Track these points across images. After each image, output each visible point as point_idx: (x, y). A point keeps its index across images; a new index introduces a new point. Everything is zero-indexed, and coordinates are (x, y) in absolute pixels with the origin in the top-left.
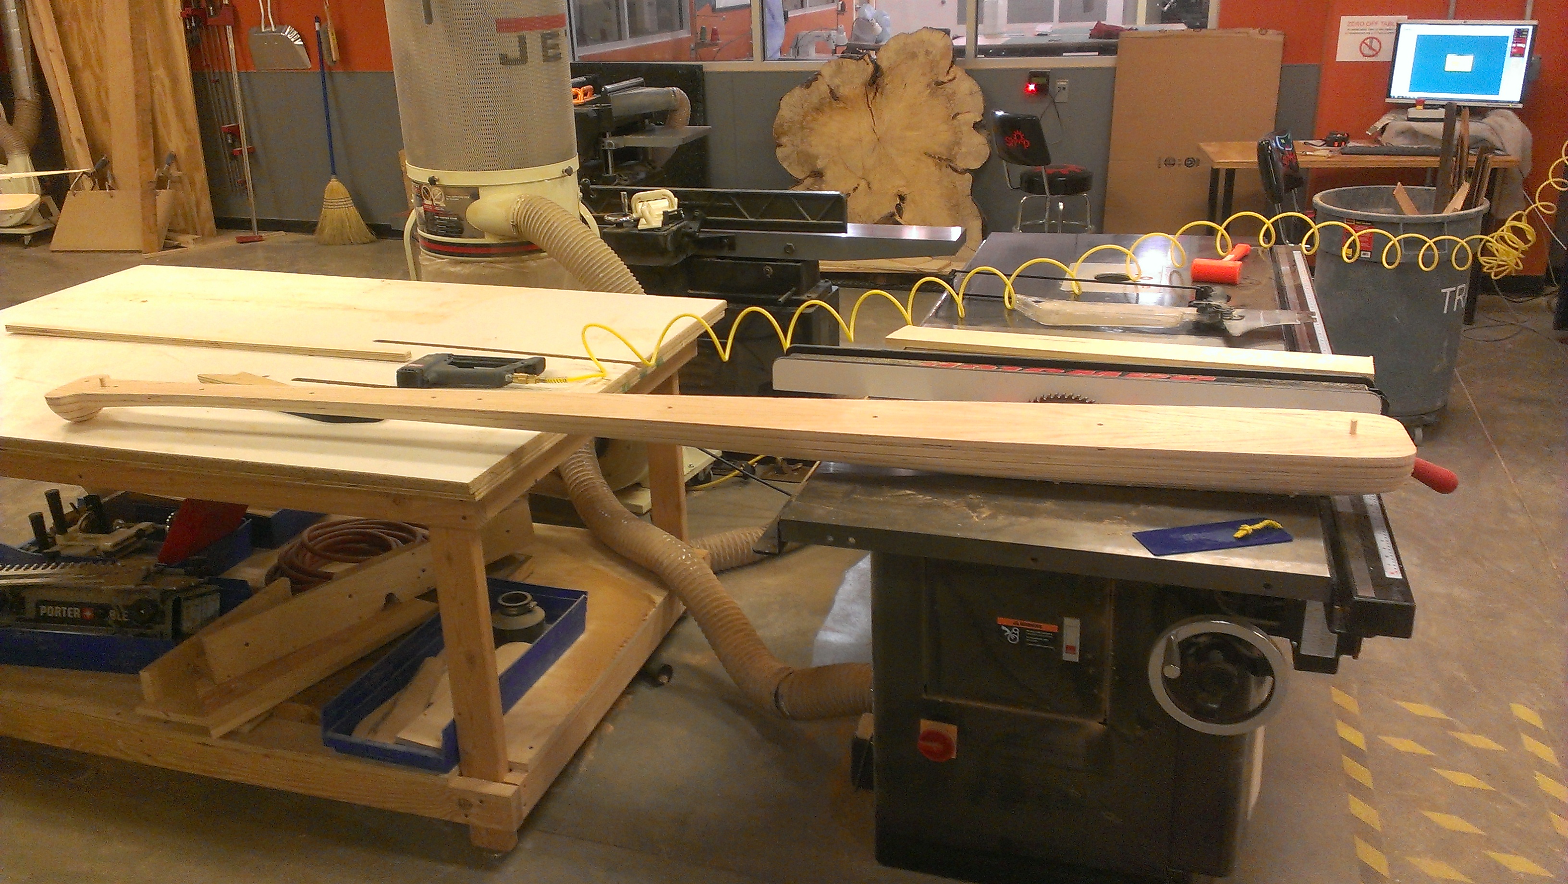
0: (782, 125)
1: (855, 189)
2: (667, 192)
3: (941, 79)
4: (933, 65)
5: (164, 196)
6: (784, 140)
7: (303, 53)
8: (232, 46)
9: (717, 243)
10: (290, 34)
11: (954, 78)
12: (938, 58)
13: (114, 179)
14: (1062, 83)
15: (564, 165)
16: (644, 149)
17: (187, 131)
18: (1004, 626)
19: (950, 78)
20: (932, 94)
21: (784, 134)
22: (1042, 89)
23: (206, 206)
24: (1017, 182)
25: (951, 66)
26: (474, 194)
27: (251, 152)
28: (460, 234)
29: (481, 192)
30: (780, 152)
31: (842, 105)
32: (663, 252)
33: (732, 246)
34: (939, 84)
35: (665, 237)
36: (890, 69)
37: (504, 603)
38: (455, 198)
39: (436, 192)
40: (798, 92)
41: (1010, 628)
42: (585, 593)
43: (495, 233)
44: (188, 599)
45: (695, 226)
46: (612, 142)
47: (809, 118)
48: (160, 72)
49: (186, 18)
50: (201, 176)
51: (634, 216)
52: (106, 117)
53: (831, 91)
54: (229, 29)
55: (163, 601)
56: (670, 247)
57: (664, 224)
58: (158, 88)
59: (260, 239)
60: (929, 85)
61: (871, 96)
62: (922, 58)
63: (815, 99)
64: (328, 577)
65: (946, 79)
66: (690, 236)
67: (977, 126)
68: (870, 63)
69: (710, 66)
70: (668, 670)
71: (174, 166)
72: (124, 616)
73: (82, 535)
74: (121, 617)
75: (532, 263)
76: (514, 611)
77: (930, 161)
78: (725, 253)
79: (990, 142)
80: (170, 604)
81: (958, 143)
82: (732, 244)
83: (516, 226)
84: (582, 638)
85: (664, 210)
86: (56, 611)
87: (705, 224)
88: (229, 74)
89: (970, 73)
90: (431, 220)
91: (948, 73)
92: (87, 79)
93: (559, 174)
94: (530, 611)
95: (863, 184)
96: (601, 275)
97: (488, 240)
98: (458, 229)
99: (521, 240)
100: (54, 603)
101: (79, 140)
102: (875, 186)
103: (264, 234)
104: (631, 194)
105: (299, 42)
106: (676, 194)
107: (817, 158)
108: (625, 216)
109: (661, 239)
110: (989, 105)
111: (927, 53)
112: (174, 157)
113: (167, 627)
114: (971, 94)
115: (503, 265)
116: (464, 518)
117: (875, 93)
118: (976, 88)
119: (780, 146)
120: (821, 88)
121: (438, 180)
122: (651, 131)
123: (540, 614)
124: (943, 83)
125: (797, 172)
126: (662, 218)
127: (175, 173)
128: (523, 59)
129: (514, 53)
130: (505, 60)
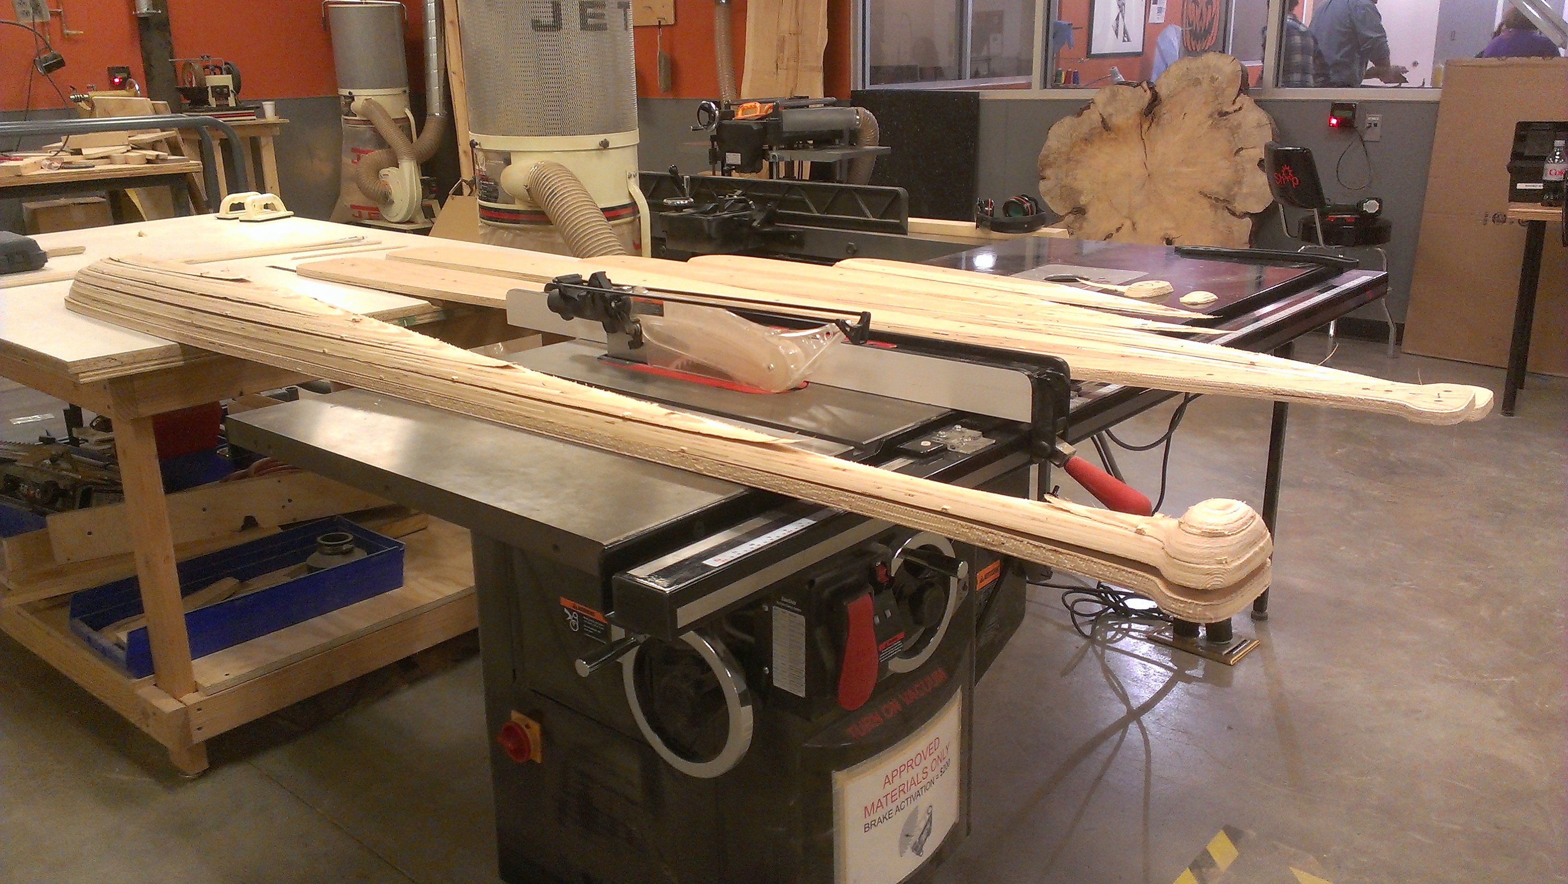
0: (1047, 156)
1: (1118, 230)
3: (1226, 109)
4: (1218, 93)
6: (1048, 172)
9: (784, 238)
11: (1240, 109)
12: (1224, 86)
14: (1374, 118)
15: (600, 137)
18: (566, 608)
19: (1236, 107)
20: (1214, 127)
21: (1049, 165)
22: (1346, 125)
24: (1295, 229)
25: (1238, 95)
26: (507, 159)
28: (497, 199)
29: (513, 158)
30: (1043, 186)
31: (1113, 135)
32: (709, 239)
33: (801, 243)
34: (1223, 114)
35: (710, 222)
36: (1170, 97)
37: (322, 542)
38: (492, 163)
39: (480, 156)
40: (1068, 121)
41: (571, 612)
42: (401, 545)
43: (519, 199)
44: (97, 491)
47: (1077, 149)
53: (1103, 121)
55: (75, 488)
56: (715, 233)
60: (1211, 116)
61: (1145, 127)
62: (1205, 85)
63: (1085, 129)
65: (1231, 109)
67: (1261, 164)
68: (1148, 91)
73: (93, 431)
77: (1205, 202)
78: (795, 250)
81: (1239, 183)
82: (802, 240)
87: (776, 217)
91: (1234, 102)
93: (593, 145)
95: (1128, 224)
97: (517, 206)
99: (536, 209)
102: (1140, 226)
107: (1080, 193)
108: (684, 200)
110: (1284, 139)
111: (1213, 80)
114: (1259, 126)
117: (1151, 125)
118: (1266, 121)
119: (1043, 178)
120: (1092, 117)
124: (1227, 113)
125: (1057, 208)
128: (556, 25)
129: (547, 18)
130: (537, 25)
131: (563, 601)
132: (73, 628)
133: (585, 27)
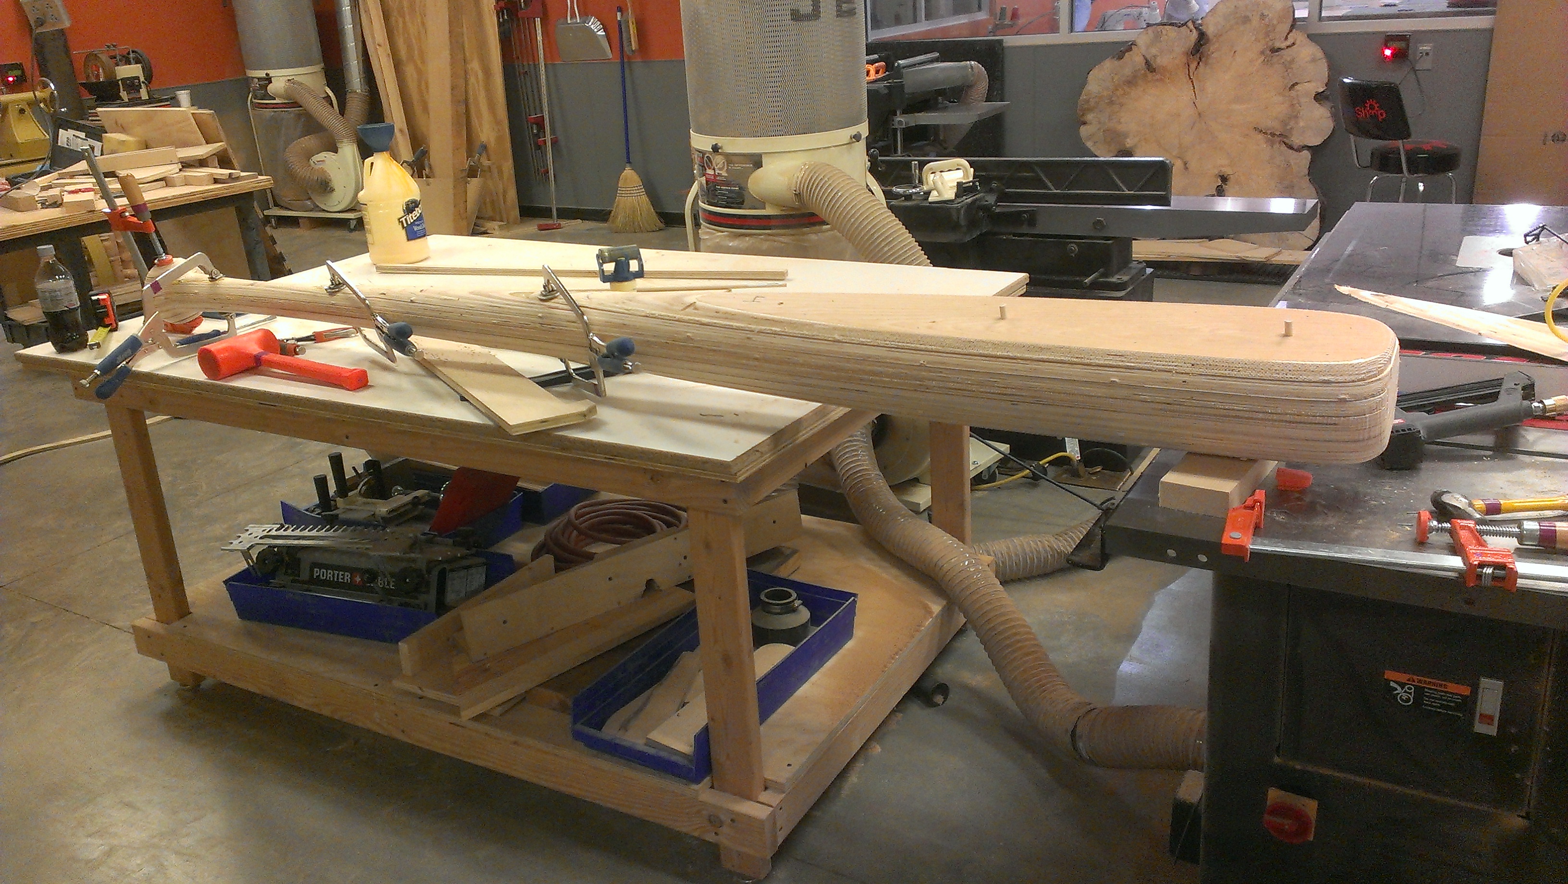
0: (1088, 101)
2: (963, 161)
3: (1278, 45)
4: (1269, 30)
5: (474, 185)
6: (1090, 117)
7: (606, 45)
8: (540, 38)
9: (1015, 218)
10: (594, 25)
11: (1294, 44)
12: (1275, 22)
13: (430, 168)
14: (1426, 48)
15: (852, 131)
16: (936, 127)
17: (498, 123)
18: (1393, 681)
19: (1288, 43)
20: (1267, 62)
21: (1090, 110)
22: (1400, 55)
23: (512, 194)
24: (1366, 159)
25: (1291, 31)
26: (757, 162)
27: (554, 142)
28: (740, 205)
29: (765, 160)
30: (1084, 131)
31: (1158, 77)
32: (955, 227)
33: (1032, 222)
34: (1275, 50)
35: (958, 210)
36: (1218, 36)
37: (767, 600)
38: (738, 167)
39: (718, 160)
40: (1108, 65)
41: (1402, 685)
42: (855, 595)
43: (776, 204)
44: (452, 570)
45: (991, 199)
46: (902, 120)
47: (1120, 92)
48: (475, 65)
49: (499, 11)
50: (508, 166)
51: (925, 188)
52: (426, 109)
53: (1147, 63)
54: (538, 20)
55: (429, 571)
56: (963, 222)
57: (957, 196)
58: (472, 80)
59: (559, 227)
60: (1262, 53)
61: (1193, 66)
62: (1255, 21)
63: (1128, 71)
64: (590, 557)
65: (1283, 45)
66: (987, 209)
67: (1319, 97)
68: (1194, 31)
69: (1011, 41)
70: (943, 689)
71: (484, 155)
72: (392, 584)
73: (361, 500)
74: (388, 584)
75: (813, 236)
76: (777, 609)
77: (1260, 136)
78: (1025, 229)
79: (1334, 116)
80: (435, 572)
81: (1294, 117)
82: (1032, 218)
83: (798, 195)
84: (850, 645)
85: (959, 181)
86: (329, 574)
87: (1003, 197)
88: (536, 67)
89: (1311, 37)
90: (711, 192)
91: (1286, 38)
92: (410, 72)
93: (846, 140)
94: (794, 610)
96: (886, 249)
97: (768, 211)
98: (738, 199)
99: (804, 211)
100: (327, 567)
101: (401, 131)
102: (1193, 165)
103: (563, 222)
104: (922, 164)
105: (601, 33)
106: (972, 164)
107: (1126, 136)
108: (914, 187)
109: (954, 213)
110: (1335, 71)
111: (1262, 17)
112: (484, 147)
113: (431, 597)
114: (1314, 60)
115: (784, 238)
116: (725, 501)
117: (1199, 63)
118: (1320, 54)
119: (1084, 123)
120: (1135, 59)
121: (721, 148)
122: (945, 108)
123: (804, 615)
124: (1279, 49)
125: (1101, 152)
126: (955, 190)
127: (486, 162)
128: (815, 14)
129: (806, 7)
130: (796, 16)
131: (1389, 674)
132: (578, 736)
133: (840, 14)
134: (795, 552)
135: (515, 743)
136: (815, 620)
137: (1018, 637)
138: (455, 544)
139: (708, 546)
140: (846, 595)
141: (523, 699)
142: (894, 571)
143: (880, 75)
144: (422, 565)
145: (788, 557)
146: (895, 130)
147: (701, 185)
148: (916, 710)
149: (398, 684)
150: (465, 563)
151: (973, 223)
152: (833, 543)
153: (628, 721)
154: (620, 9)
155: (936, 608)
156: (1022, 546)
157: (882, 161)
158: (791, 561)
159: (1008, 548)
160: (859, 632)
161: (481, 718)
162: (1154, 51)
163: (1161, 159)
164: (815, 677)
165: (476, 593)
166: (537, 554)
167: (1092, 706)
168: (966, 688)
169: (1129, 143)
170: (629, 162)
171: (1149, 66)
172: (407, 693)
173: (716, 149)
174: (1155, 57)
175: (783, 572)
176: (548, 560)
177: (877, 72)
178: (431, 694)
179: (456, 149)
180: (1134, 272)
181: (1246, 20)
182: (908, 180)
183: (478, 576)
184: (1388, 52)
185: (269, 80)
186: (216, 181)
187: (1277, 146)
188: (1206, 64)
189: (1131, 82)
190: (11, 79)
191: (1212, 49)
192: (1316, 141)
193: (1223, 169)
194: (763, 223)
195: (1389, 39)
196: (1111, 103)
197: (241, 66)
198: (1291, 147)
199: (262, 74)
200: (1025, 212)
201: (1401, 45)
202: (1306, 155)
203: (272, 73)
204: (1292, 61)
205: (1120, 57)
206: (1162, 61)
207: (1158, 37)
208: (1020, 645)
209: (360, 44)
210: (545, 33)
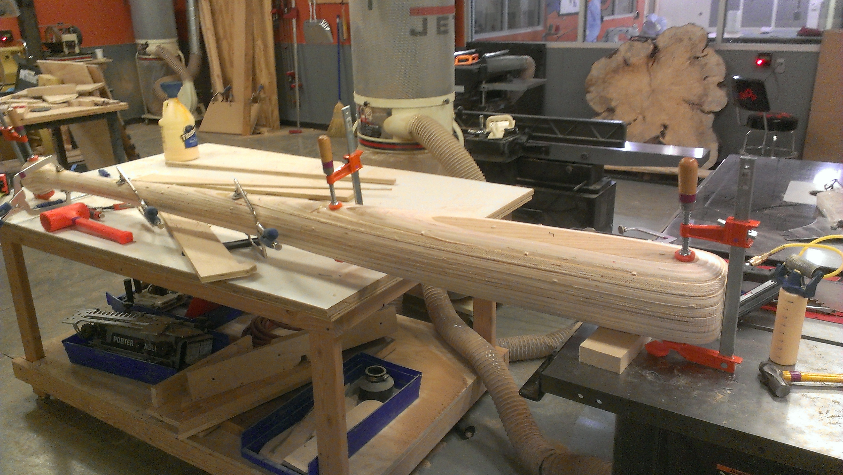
0: (591, 80)
1: (635, 120)
2: (509, 117)
3: (698, 55)
4: (693, 46)
5: (255, 108)
6: (592, 89)
7: (330, 35)
8: (295, 29)
9: (537, 150)
10: (324, 24)
11: (707, 55)
12: (697, 42)
13: (233, 97)
15: (444, 98)
16: (505, 92)
17: (270, 73)
19: (705, 53)
20: (691, 64)
21: (592, 85)
22: (766, 64)
23: (276, 113)
24: (745, 122)
25: (706, 47)
26: (389, 112)
27: (301, 87)
28: (379, 136)
29: (393, 112)
30: (588, 96)
31: (631, 69)
32: (502, 154)
33: (547, 153)
34: (697, 58)
35: (504, 144)
36: (665, 48)
37: (368, 374)
38: (377, 115)
39: (368, 110)
42: (420, 373)
43: (399, 137)
44: (190, 343)
45: (524, 139)
46: (485, 87)
48: (259, 43)
49: (274, 14)
50: (275, 98)
51: (487, 130)
52: (232, 65)
54: (294, 21)
55: (176, 343)
56: (506, 151)
57: (504, 136)
58: (257, 51)
59: (300, 132)
60: (689, 59)
61: (650, 64)
62: (686, 42)
66: (521, 145)
67: (720, 85)
69: (551, 45)
70: (472, 429)
71: (262, 91)
73: (149, 295)
75: (419, 156)
76: (374, 380)
77: (686, 105)
78: (543, 156)
79: (728, 95)
80: (180, 345)
81: (706, 95)
82: (547, 151)
83: (411, 133)
84: (416, 402)
85: (506, 128)
86: (122, 341)
87: (531, 137)
88: (292, 45)
89: (718, 52)
90: (364, 127)
91: (703, 51)
92: (224, 44)
93: (441, 103)
94: (384, 380)
95: (640, 117)
96: (458, 166)
97: (394, 140)
98: (378, 133)
99: (412, 142)
100: (121, 336)
101: (218, 76)
103: (303, 130)
104: (486, 117)
105: (328, 29)
106: (514, 118)
107: (611, 100)
108: (481, 130)
109: (501, 146)
110: (730, 71)
111: (690, 39)
112: (262, 87)
113: (177, 359)
114: (718, 65)
115: (402, 156)
116: (328, 329)
117: (653, 63)
118: (721, 61)
119: (589, 92)
120: (618, 58)
121: (369, 104)
122: (511, 81)
123: (391, 382)
124: (698, 58)
125: (597, 108)
126: (503, 133)
127: (262, 95)
128: (425, 32)
129: (419, 28)
130: (413, 33)
131: (719, 467)
132: (245, 455)
133: (439, 32)
134: (393, 340)
135: (211, 454)
136: (397, 385)
137: (515, 404)
138: (196, 327)
139: (320, 352)
140: (416, 373)
141: (219, 427)
142: (450, 356)
143: (475, 61)
144: (172, 340)
145: (388, 343)
146: (481, 92)
147: (358, 122)
148: (455, 441)
149: (149, 412)
150: (200, 338)
151: (512, 152)
152: (417, 335)
153: (276, 447)
154: (339, 16)
155: (470, 381)
156: (528, 341)
157: (465, 114)
158: (390, 347)
159: (519, 341)
160: (423, 393)
161: (193, 438)
162: (629, 54)
163: (620, 122)
164: (392, 423)
165: (206, 355)
166: (245, 333)
167: (552, 452)
168: (486, 428)
169: (613, 104)
170: (340, 99)
171: (626, 63)
172: (152, 417)
173: (366, 104)
174: (630, 58)
175: (380, 356)
176: (249, 339)
177: (473, 59)
178: (166, 419)
179: (246, 88)
180: (604, 183)
181: (681, 40)
182: (476, 125)
183: (208, 346)
184: (760, 62)
185: (147, 45)
186: (96, 105)
187: (695, 111)
188: (658, 63)
189: (616, 71)
190: (4, 39)
191: (662, 56)
192: (718, 109)
193: (666, 122)
194: (391, 147)
195: (761, 55)
196: (604, 82)
197: (133, 37)
198: (703, 112)
199: (143, 42)
200: (544, 147)
201: (767, 58)
202: (712, 116)
203: (149, 41)
204: (706, 64)
205: (610, 57)
206: (633, 60)
207: (631, 47)
208: (515, 408)
209: (198, 29)
210: (298, 26)
